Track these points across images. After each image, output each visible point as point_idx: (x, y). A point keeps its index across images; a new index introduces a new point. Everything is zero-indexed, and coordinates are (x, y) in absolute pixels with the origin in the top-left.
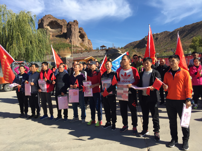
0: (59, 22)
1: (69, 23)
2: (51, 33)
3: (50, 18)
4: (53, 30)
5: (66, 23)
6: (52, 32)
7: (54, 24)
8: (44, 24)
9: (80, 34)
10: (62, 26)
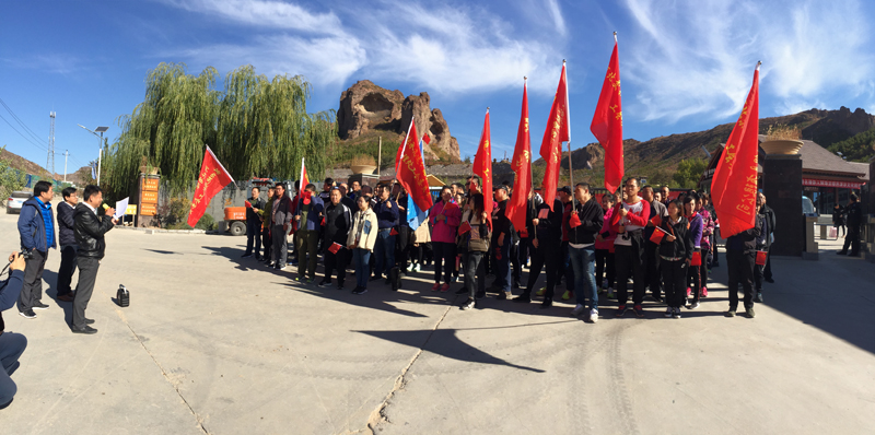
0: (387, 95)
1: (407, 99)
2: (366, 120)
3: (367, 87)
4: (371, 114)
5: (402, 99)
6: (369, 118)
7: (376, 101)
8: (353, 101)
9: (432, 123)
10: (392, 105)
